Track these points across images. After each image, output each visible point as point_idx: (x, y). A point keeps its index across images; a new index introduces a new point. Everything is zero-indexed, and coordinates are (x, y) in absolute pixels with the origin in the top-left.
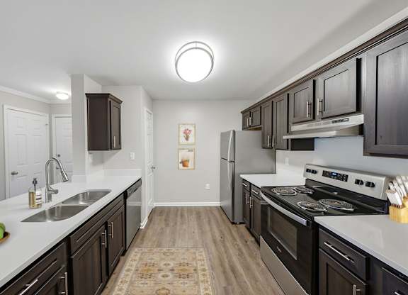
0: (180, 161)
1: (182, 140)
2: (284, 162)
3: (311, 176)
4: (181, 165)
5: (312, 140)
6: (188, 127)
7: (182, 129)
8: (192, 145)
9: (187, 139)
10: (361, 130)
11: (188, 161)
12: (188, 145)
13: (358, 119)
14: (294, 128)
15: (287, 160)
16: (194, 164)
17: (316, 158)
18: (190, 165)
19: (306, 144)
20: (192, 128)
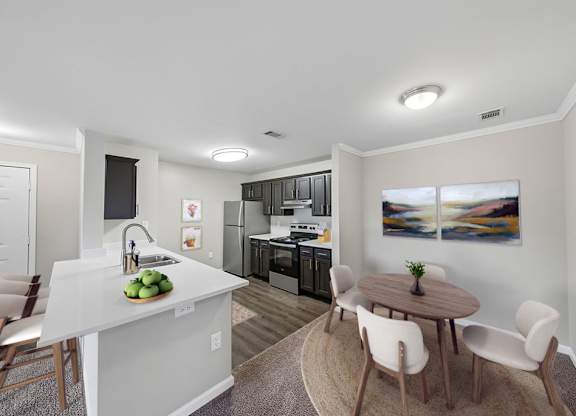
0: (184, 240)
1: (187, 216)
2: (276, 224)
3: (294, 230)
4: (185, 246)
5: (292, 210)
6: (192, 202)
7: (187, 204)
8: (198, 222)
9: (192, 215)
10: (311, 206)
11: (194, 240)
12: (192, 222)
13: (310, 202)
14: (285, 203)
15: (279, 222)
16: (201, 243)
17: (294, 220)
18: (197, 244)
19: (289, 212)
20: (198, 204)
